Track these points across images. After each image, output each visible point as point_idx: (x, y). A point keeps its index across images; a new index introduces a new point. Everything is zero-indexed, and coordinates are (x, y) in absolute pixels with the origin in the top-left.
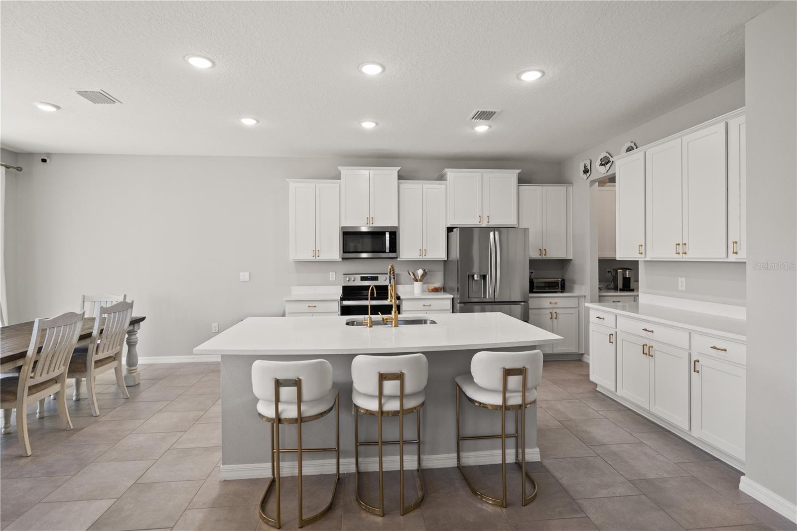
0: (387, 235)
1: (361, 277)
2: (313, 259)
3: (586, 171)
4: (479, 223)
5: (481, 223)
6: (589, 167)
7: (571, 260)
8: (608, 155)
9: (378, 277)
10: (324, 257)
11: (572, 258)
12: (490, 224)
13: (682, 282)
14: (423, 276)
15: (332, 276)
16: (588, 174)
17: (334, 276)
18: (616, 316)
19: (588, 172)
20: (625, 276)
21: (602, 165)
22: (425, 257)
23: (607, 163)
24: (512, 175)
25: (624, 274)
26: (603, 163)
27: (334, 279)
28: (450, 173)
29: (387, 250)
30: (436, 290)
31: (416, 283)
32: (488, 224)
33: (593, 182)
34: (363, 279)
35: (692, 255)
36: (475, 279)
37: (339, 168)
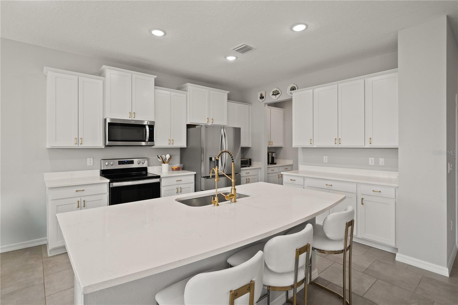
0: (147, 128)
1: (119, 161)
2: (76, 146)
3: (262, 97)
4: (207, 123)
5: (208, 123)
6: (264, 95)
7: (250, 147)
8: (278, 90)
9: (133, 161)
10: (86, 144)
11: (251, 147)
12: (213, 124)
13: (325, 159)
14: (169, 159)
15: (90, 162)
16: (263, 99)
17: (92, 161)
18: (304, 178)
19: (263, 98)
20: (272, 156)
21: (274, 95)
22: (172, 145)
23: (277, 94)
24: (224, 94)
25: (272, 155)
26: (274, 94)
27: (92, 164)
28: (190, 86)
29: (147, 140)
30: (178, 169)
31: (163, 165)
32: (212, 124)
33: (266, 104)
34: (120, 163)
35: (344, 144)
36: (213, 160)
37: (104, 67)
